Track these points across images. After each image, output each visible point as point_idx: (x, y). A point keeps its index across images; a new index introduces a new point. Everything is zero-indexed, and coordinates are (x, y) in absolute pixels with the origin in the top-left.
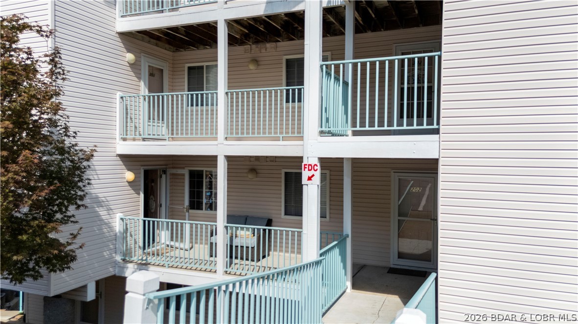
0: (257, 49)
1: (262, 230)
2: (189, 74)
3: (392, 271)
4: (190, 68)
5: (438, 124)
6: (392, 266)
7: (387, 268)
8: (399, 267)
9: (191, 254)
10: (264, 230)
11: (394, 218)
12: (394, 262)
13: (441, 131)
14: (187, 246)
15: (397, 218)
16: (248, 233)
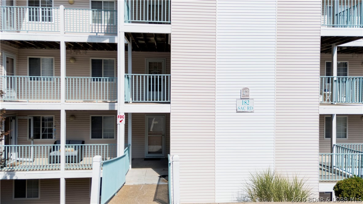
0: (75, 53)
1: (80, 146)
2: (30, 62)
3: (146, 159)
4: (30, 59)
5: (170, 100)
6: (146, 158)
7: (143, 158)
8: (148, 157)
9: (34, 164)
10: (82, 146)
11: (147, 136)
12: (147, 155)
13: (171, 103)
14: (31, 160)
15: (148, 136)
16: (72, 149)
